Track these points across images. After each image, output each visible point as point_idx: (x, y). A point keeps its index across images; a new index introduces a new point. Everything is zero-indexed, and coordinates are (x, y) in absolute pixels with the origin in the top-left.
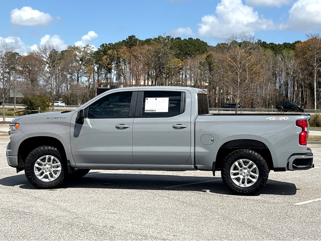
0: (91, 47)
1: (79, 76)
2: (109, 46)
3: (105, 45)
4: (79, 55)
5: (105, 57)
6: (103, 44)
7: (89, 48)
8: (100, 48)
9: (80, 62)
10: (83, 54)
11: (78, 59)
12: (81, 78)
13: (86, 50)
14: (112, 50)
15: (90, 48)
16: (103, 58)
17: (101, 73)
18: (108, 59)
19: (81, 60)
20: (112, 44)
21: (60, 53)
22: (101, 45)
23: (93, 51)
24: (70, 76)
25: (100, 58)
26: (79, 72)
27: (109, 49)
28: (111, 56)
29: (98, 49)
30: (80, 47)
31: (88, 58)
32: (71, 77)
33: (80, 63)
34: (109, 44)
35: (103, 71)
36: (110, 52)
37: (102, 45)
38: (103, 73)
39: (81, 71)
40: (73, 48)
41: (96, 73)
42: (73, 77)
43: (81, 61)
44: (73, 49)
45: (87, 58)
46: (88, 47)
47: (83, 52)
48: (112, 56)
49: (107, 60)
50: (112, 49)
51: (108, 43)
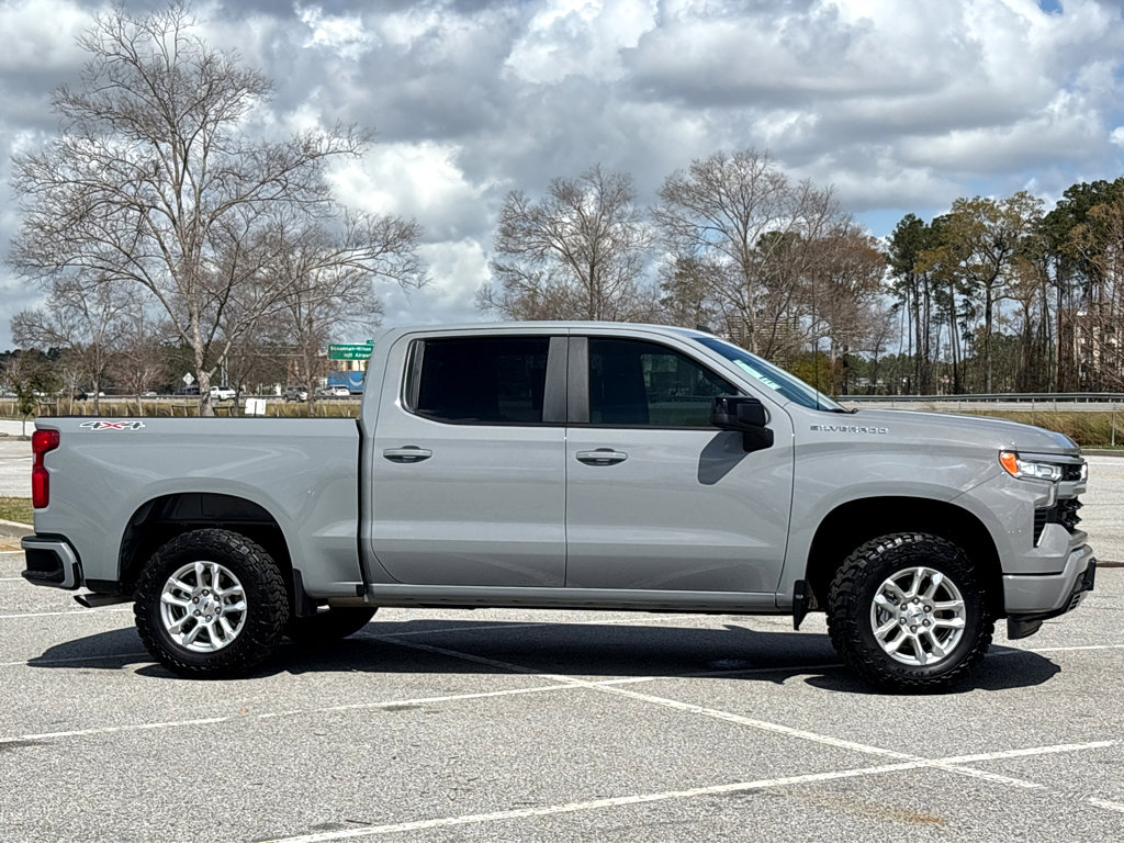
0: (1033, 200)
1: (993, 297)
2: (1094, 191)
3: (1081, 189)
4: (990, 226)
5: (1080, 228)
6: (1075, 186)
7: (1026, 204)
8: (1064, 199)
9: (997, 252)
10: (1003, 223)
11: (990, 240)
12: (999, 305)
13: (1017, 209)
14: (1103, 205)
15: (1030, 202)
16: (1073, 231)
17: (1069, 285)
18: (1090, 235)
19: (999, 244)
20: (1105, 182)
21: (930, 226)
22: (1067, 189)
23: (1039, 212)
24: (964, 300)
25: (1061, 235)
26: (993, 285)
27: (1094, 200)
28: (1100, 224)
29: (1058, 203)
30: (995, 202)
31: (1025, 235)
32: (967, 304)
33: (996, 256)
34: (1095, 185)
35: (1076, 278)
36: (1095, 211)
37: (1071, 190)
38: (1075, 282)
39: (1000, 279)
40: (970, 205)
41: (1054, 285)
42: (974, 304)
43: (999, 249)
44: (971, 210)
45: (1022, 238)
46: (1024, 201)
47: (1004, 217)
48: (1105, 224)
49: (1085, 238)
50: (1105, 199)
51: (1089, 183)
